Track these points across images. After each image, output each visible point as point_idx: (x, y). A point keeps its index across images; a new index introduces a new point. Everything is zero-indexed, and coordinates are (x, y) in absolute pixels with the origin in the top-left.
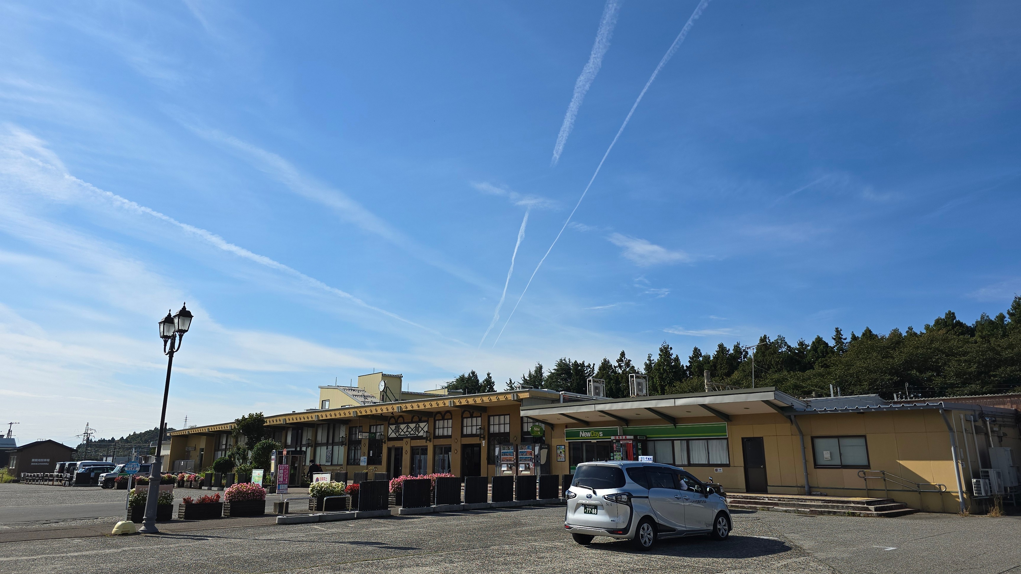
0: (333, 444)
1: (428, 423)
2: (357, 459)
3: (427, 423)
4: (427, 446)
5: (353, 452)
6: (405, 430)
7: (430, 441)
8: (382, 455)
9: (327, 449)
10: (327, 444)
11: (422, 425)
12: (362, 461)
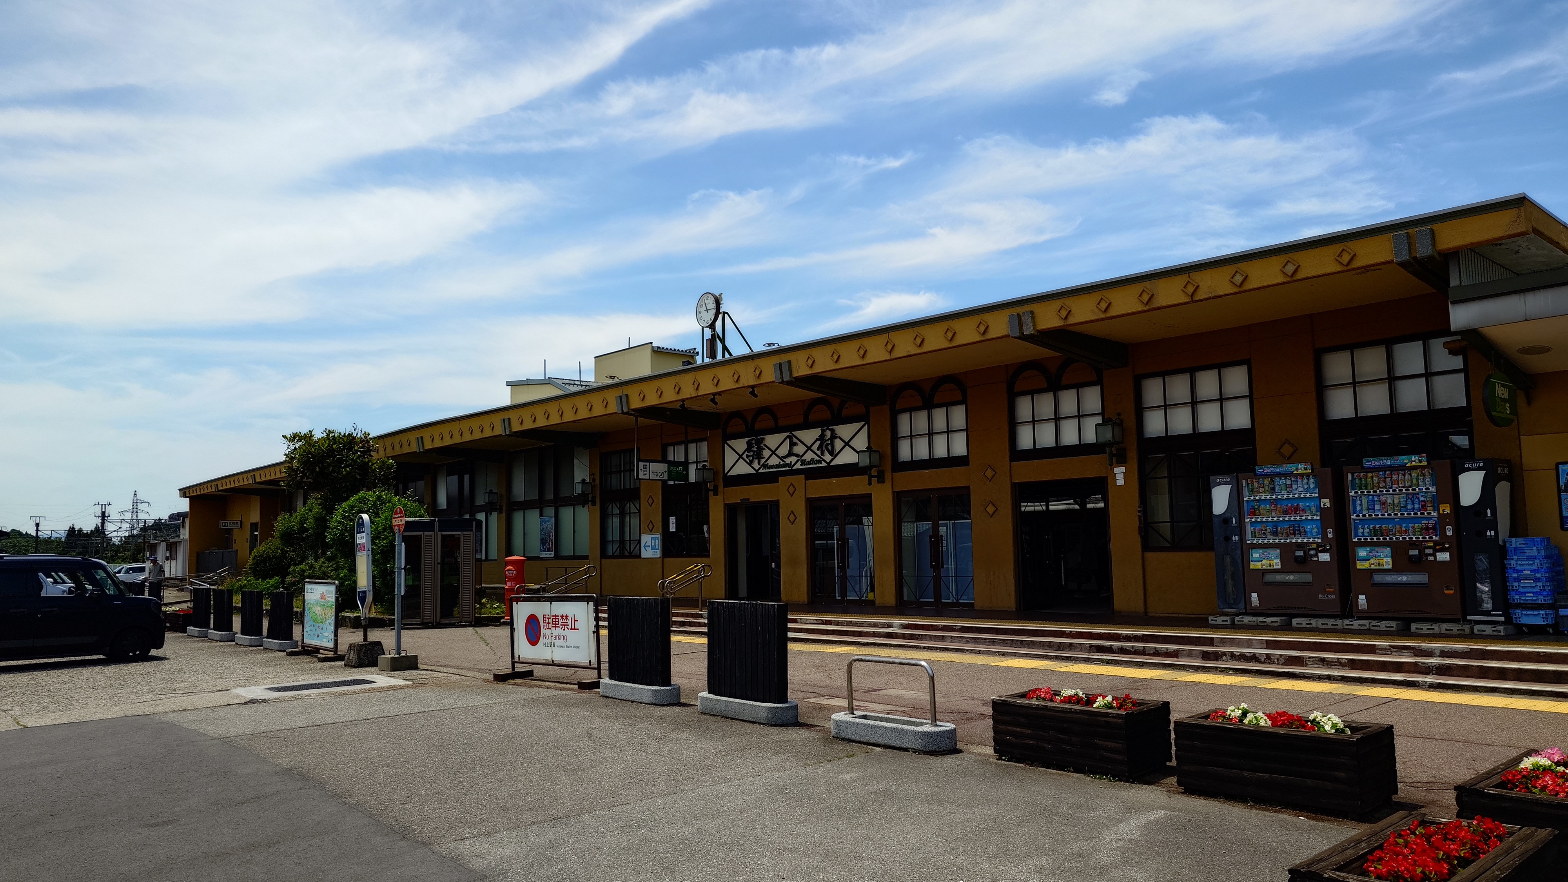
0: (559, 502)
1: (867, 422)
2: (630, 540)
3: (863, 423)
4: (869, 496)
5: (616, 521)
6: (784, 450)
7: (881, 479)
8: (709, 528)
9: (541, 515)
10: (539, 504)
11: (845, 431)
12: (645, 547)
